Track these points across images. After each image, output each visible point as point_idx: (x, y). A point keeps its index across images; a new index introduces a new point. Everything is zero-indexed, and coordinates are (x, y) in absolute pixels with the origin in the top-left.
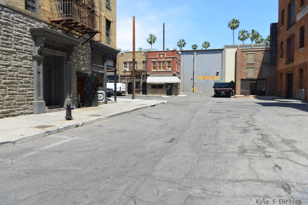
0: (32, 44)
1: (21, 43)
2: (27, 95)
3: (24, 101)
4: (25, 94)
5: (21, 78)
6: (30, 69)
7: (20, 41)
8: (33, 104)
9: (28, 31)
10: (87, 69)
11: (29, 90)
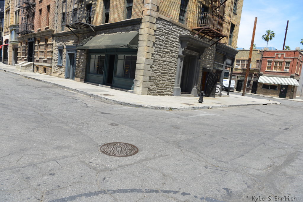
0: (179, 46)
1: (173, 46)
2: (171, 82)
3: (169, 86)
4: (171, 81)
5: (170, 70)
6: (175, 64)
7: (173, 44)
8: (174, 89)
9: (178, 38)
10: (210, 66)
11: (173, 79)
